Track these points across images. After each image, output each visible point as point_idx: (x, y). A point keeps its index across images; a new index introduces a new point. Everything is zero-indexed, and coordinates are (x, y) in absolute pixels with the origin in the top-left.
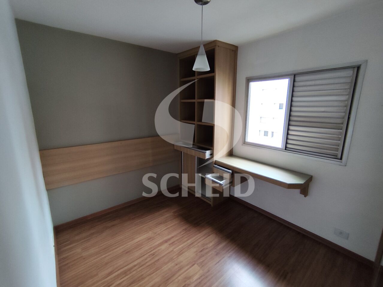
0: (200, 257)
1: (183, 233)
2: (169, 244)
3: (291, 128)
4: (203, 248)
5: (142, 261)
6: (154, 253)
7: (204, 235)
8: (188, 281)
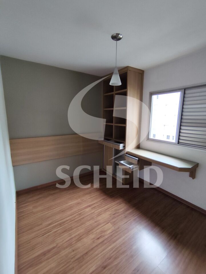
0: (113, 219)
1: (102, 201)
2: (92, 208)
3: (182, 128)
4: (115, 212)
5: (73, 218)
6: (81, 213)
7: (117, 204)
8: (103, 234)
